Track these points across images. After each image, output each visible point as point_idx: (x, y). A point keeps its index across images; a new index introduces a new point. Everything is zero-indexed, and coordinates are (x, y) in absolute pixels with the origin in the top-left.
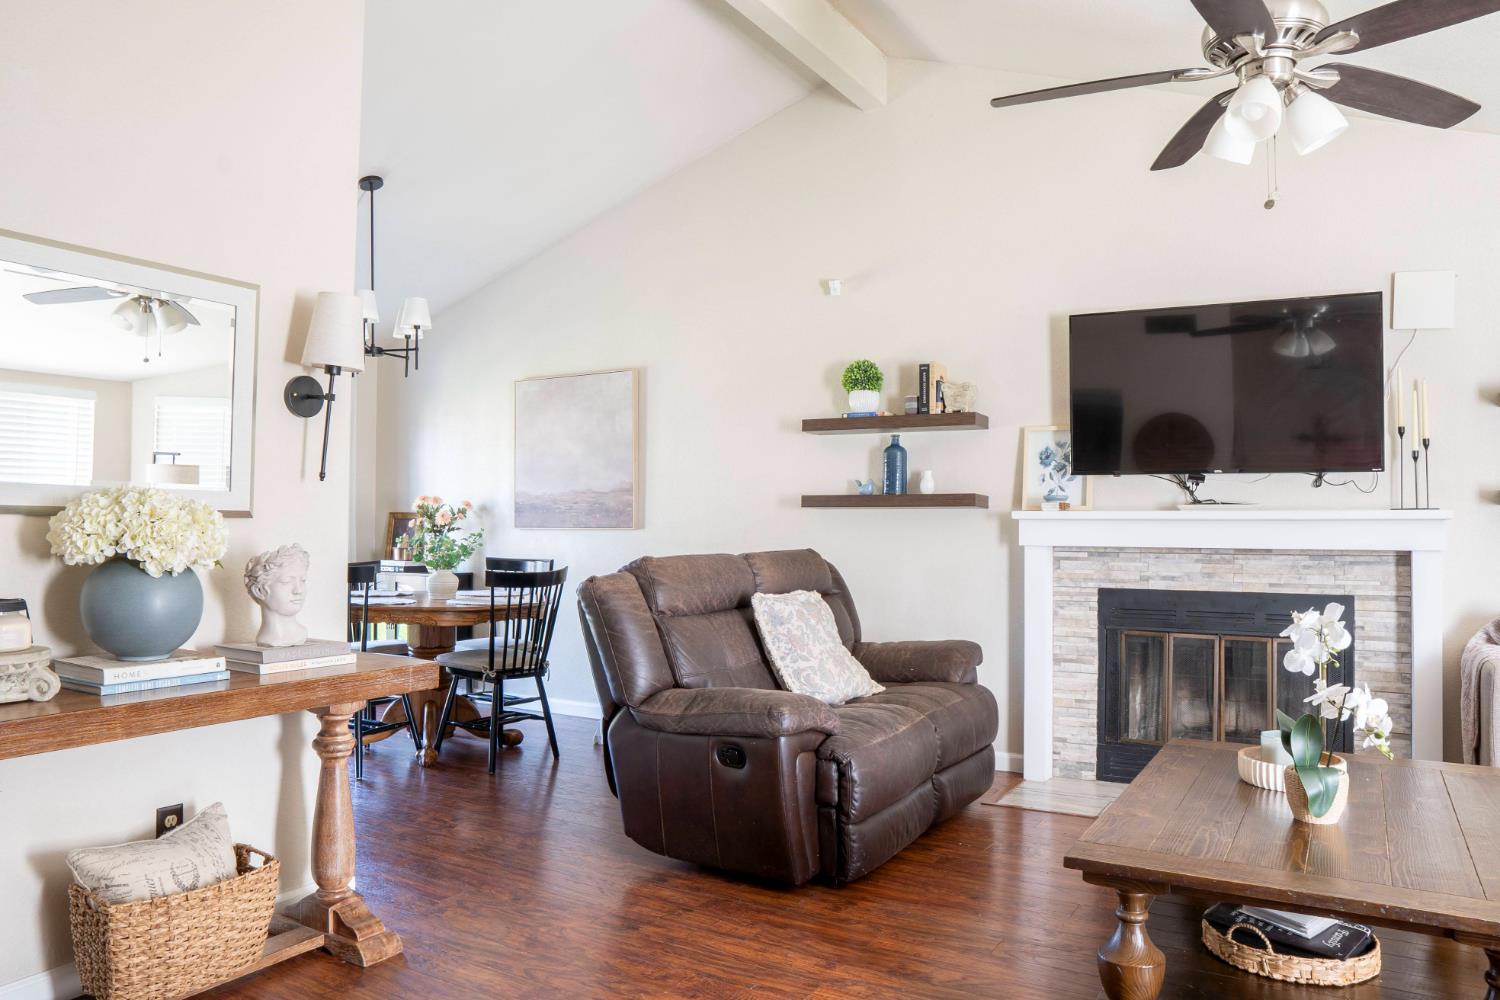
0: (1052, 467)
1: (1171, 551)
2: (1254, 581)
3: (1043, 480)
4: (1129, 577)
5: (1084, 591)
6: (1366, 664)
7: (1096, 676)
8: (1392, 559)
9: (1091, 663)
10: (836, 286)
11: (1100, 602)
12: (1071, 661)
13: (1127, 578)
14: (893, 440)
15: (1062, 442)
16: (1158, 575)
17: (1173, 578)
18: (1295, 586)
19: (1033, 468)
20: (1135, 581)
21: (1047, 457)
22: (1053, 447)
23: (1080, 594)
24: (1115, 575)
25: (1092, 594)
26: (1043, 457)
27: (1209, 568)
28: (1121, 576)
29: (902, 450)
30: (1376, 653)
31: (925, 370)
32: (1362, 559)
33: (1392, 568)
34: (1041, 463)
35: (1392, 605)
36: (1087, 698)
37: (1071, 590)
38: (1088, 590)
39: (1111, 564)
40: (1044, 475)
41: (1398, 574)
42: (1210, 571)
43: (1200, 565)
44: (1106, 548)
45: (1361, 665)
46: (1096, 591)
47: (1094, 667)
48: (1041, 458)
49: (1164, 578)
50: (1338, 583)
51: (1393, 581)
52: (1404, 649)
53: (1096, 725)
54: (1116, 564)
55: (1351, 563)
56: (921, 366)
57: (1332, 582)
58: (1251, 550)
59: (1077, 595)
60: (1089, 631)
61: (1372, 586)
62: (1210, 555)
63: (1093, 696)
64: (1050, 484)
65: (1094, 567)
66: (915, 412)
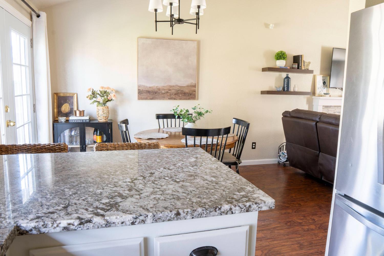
14: (287, 75)
22: (321, 80)
29: (290, 78)
31: (301, 57)
34: (318, 84)
40: (319, 87)
66: (297, 68)
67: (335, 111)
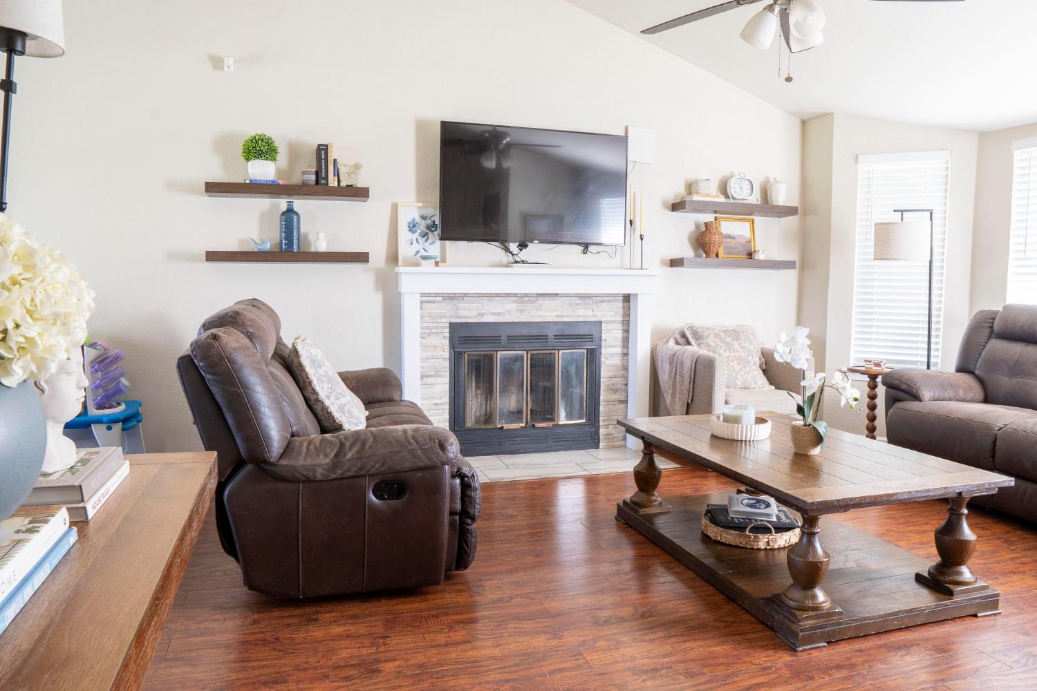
0: (417, 234)
1: (498, 295)
2: (547, 314)
3: (412, 243)
4: (470, 313)
5: (439, 325)
6: (607, 362)
7: (448, 386)
8: (621, 299)
9: (444, 376)
10: (229, 62)
11: (450, 333)
12: (431, 376)
13: (469, 315)
14: (289, 205)
15: (425, 215)
16: (490, 313)
17: (499, 314)
18: (570, 316)
19: (404, 235)
20: (475, 317)
21: (414, 226)
22: (418, 219)
23: (438, 327)
24: (461, 313)
25: (446, 327)
26: (411, 226)
27: (521, 307)
28: (465, 313)
29: (297, 214)
30: (612, 355)
31: (322, 150)
32: (606, 299)
33: (620, 304)
34: (410, 230)
35: (620, 326)
36: (442, 401)
37: (430, 325)
38: (441, 325)
39: (459, 305)
40: (412, 240)
41: (624, 308)
42: (521, 308)
43: (516, 305)
44: (454, 294)
45: (604, 363)
46: (448, 325)
47: (447, 380)
48: (409, 227)
49: (494, 314)
50: (594, 314)
51: (621, 312)
52: (625, 351)
53: (448, 420)
54: (462, 305)
55: (601, 301)
56: (319, 145)
57: (590, 313)
58: (547, 294)
59: (434, 328)
60: (443, 353)
61: (610, 315)
62: (521, 298)
63: (446, 399)
64: (416, 247)
65: (446, 308)
66: (314, 183)
67: (483, 311)
